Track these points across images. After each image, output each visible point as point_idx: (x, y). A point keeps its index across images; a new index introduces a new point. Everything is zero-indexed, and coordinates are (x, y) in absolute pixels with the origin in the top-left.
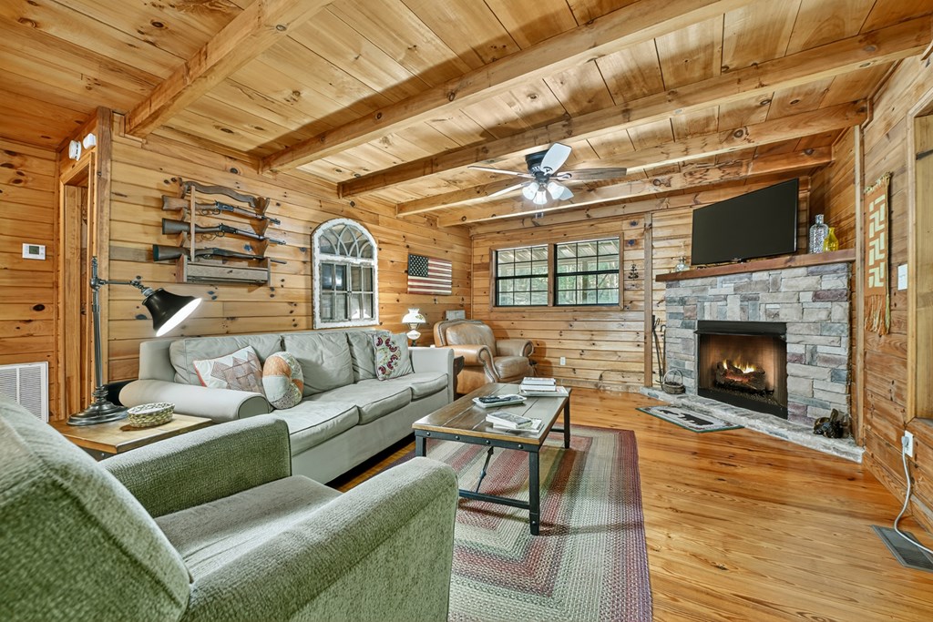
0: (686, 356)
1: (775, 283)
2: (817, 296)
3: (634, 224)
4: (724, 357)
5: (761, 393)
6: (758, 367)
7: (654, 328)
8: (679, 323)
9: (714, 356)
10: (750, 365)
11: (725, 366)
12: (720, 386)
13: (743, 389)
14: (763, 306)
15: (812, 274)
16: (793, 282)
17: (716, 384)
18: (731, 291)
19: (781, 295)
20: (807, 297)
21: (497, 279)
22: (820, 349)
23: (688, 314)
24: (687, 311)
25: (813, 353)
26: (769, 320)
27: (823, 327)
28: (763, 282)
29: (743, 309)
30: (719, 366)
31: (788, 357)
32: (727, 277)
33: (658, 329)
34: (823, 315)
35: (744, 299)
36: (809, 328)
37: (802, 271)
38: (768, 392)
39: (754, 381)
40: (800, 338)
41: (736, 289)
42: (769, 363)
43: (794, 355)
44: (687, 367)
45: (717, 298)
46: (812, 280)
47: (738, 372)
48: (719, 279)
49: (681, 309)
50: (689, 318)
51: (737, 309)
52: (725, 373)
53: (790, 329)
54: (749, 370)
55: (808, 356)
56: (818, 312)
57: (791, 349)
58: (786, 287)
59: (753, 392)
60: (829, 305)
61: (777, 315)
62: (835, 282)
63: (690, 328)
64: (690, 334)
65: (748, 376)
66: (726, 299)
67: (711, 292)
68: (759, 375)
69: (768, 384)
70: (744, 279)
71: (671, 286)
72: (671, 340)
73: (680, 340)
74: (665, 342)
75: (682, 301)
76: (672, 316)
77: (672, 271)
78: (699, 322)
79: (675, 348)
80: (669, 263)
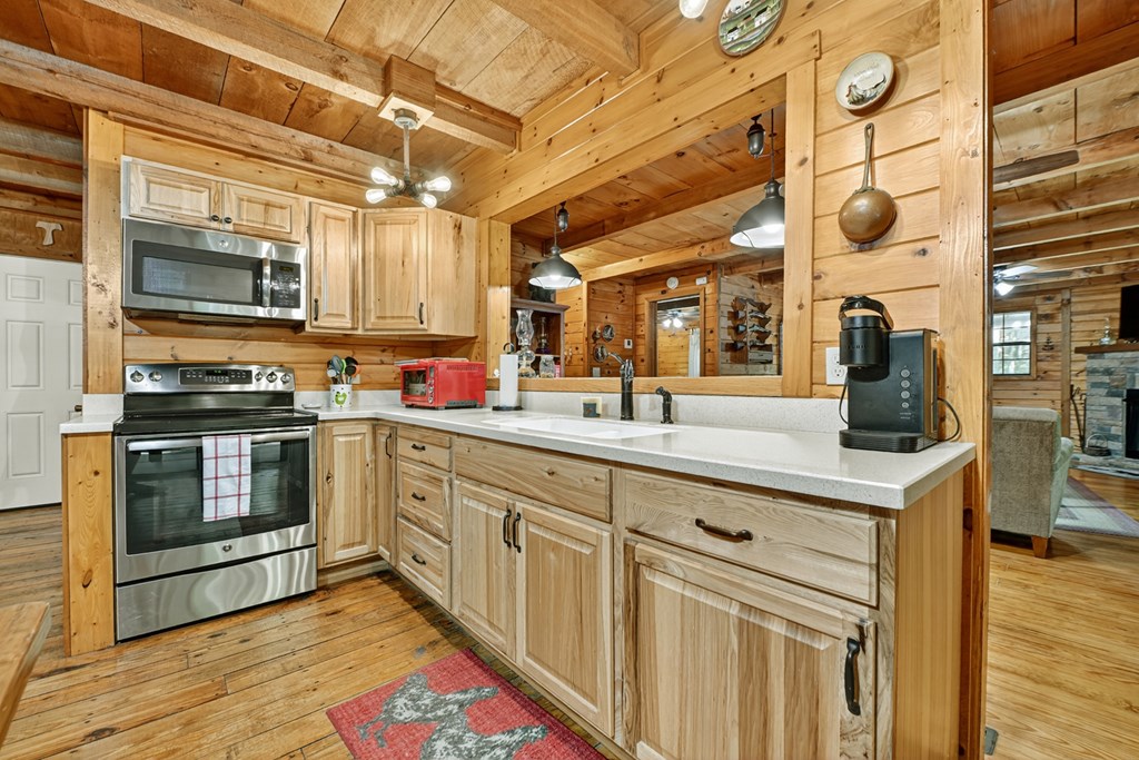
0: (1113, 422)
3: (1049, 299)
7: (1072, 396)
8: (1103, 391)
23: (1116, 384)
24: (1113, 381)
33: (1077, 398)
44: (1113, 432)
49: (1106, 379)
50: (1117, 387)
63: (1118, 396)
64: (1120, 402)
71: (1093, 358)
72: (1093, 408)
73: (1104, 408)
74: (1085, 410)
75: (1108, 372)
76: (1094, 385)
77: (1095, 344)
78: (1128, 391)
79: (1098, 415)
80: (1090, 336)
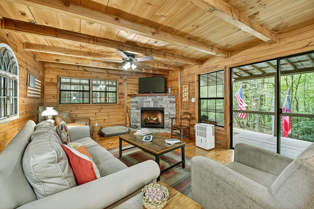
0: (138, 118)
1: (162, 99)
2: (170, 102)
3: (121, 78)
4: (148, 116)
5: (158, 124)
6: (157, 118)
8: (135, 108)
9: (145, 116)
10: (155, 118)
11: (149, 119)
12: (147, 124)
13: (153, 124)
14: (159, 104)
15: (169, 97)
16: (165, 99)
17: (146, 123)
18: (151, 100)
19: (163, 102)
20: (168, 102)
21: (61, 90)
22: (171, 113)
23: (138, 106)
24: (138, 105)
25: (170, 114)
26: (160, 107)
27: (171, 108)
28: (159, 98)
29: (154, 105)
30: (147, 119)
31: (165, 115)
32: (150, 97)
33: (128, 110)
34: (171, 106)
35: (154, 102)
36: (169, 108)
37: (168, 97)
38: (159, 124)
39: (156, 121)
40: (167, 111)
41: (152, 100)
42: (160, 117)
43: (166, 114)
44: (138, 120)
45: (147, 102)
46: (169, 99)
47: (152, 120)
48: (148, 97)
49: (136, 104)
50: (139, 107)
51: (153, 104)
52: (149, 120)
53: (165, 109)
54: (155, 119)
55: (169, 115)
56: (171, 105)
57: (165, 113)
58: (164, 100)
59: (156, 124)
60: (172, 104)
61: (162, 106)
62: (173, 99)
63: (139, 110)
64: (139, 111)
65: (154, 120)
66: (149, 102)
67: (145, 100)
68: (157, 120)
69: (159, 122)
70: (155, 98)
71: (132, 98)
72: (132, 113)
73: (135, 113)
74: (130, 114)
75: (137, 102)
76: (133, 106)
77: (132, 94)
78: (141, 108)
79: (134, 115)
80: (131, 91)
